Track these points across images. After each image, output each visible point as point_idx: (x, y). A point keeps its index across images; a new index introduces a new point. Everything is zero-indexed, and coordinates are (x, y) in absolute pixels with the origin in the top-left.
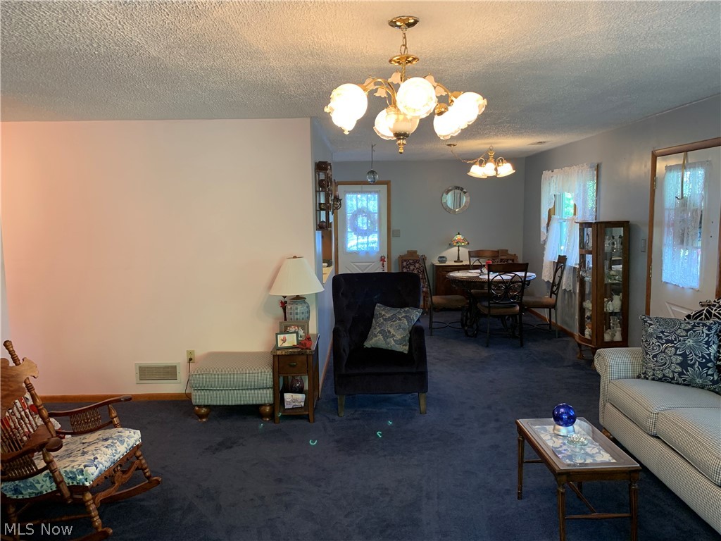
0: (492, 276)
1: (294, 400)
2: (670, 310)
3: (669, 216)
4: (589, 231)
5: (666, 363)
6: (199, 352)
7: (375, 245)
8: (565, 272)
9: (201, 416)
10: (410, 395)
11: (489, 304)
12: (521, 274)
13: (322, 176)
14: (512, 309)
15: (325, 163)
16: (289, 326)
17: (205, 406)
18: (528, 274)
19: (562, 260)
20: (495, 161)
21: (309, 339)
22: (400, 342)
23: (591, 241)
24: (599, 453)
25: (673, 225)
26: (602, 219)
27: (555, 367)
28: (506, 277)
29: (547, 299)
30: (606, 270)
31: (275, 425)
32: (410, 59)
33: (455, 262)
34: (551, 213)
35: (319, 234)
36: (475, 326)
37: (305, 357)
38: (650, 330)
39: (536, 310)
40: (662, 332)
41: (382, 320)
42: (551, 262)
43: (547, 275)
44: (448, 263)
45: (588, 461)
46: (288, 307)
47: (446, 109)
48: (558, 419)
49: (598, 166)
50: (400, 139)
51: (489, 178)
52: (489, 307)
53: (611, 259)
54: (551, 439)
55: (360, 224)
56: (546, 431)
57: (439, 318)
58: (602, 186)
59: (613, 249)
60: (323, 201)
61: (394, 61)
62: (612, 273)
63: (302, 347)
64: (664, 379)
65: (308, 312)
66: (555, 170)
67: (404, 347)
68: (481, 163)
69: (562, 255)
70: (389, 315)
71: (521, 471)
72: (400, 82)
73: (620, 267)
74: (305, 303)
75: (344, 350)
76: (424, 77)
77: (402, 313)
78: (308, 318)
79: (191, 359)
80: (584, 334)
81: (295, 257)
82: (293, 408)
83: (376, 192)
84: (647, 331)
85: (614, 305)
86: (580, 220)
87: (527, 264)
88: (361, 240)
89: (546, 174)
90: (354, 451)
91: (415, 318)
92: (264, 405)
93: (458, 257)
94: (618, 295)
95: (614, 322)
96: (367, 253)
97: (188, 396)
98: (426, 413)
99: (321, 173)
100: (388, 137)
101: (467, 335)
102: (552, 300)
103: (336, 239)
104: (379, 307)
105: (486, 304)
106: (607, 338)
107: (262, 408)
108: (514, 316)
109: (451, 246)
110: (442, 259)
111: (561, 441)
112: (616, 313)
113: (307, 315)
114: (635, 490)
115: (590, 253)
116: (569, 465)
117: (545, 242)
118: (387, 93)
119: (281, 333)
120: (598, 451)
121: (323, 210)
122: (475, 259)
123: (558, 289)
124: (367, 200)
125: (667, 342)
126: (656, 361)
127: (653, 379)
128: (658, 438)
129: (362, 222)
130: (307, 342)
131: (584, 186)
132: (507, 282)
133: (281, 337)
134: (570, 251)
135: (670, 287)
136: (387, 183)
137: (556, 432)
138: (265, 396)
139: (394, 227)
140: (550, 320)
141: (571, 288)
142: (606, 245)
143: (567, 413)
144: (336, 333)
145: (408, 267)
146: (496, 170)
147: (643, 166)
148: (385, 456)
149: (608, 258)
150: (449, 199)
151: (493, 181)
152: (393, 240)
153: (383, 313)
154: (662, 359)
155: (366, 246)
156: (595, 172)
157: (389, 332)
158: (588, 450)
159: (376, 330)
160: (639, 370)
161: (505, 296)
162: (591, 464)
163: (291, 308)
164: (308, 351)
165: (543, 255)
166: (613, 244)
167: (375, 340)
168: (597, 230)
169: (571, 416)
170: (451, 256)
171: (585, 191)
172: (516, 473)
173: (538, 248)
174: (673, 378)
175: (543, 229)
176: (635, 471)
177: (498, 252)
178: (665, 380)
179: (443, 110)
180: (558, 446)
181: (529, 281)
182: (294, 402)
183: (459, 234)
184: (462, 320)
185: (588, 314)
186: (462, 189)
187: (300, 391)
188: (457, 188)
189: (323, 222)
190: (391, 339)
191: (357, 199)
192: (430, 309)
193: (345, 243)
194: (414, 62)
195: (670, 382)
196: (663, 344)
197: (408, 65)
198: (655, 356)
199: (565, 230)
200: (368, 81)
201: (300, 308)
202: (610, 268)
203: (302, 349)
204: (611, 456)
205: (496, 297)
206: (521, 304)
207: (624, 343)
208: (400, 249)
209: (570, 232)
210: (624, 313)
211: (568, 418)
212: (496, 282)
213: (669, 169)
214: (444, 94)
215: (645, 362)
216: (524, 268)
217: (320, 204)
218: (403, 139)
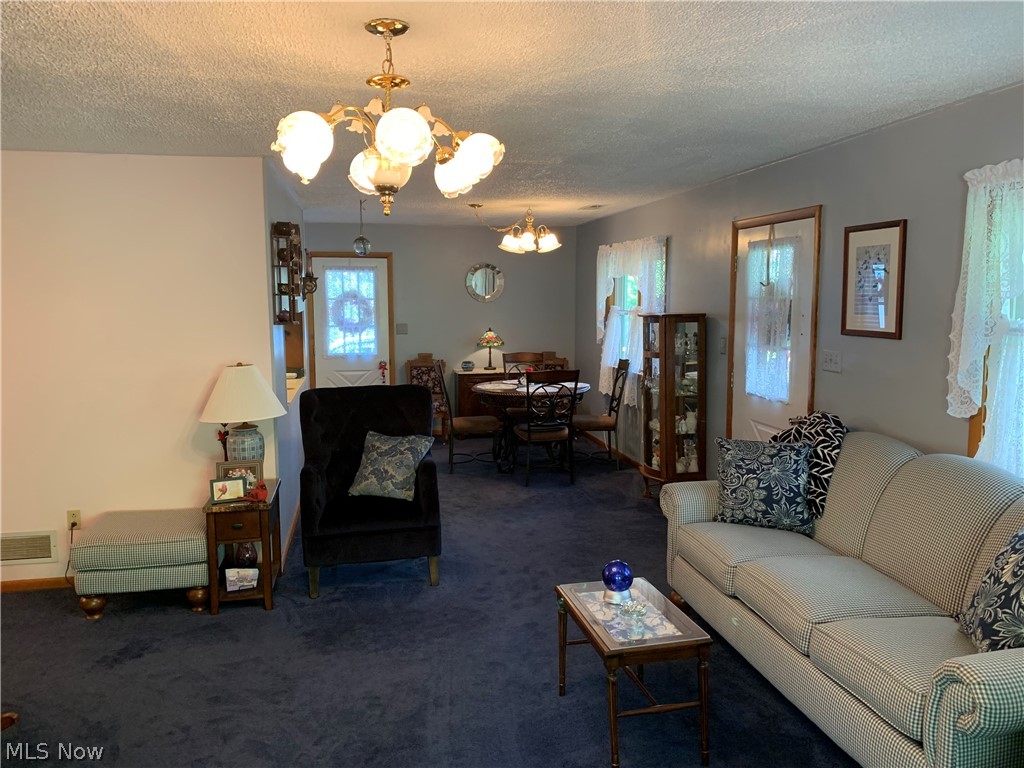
0: (533, 388)
1: (240, 578)
2: (755, 430)
3: (753, 309)
4: (656, 326)
5: (747, 500)
6: (88, 513)
7: (372, 346)
8: (627, 382)
9: (91, 612)
10: (417, 560)
11: (529, 426)
12: (570, 385)
13: (283, 244)
14: (558, 433)
15: (287, 224)
16: (232, 469)
17: (98, 596)
18: (580, 385)
19: (624, 365)
20: (535, 230)
21: (262, 487)
22: (402, 486)
23: (657, 340)
24: (662, 624)
25: (758, 319)
26: (672, 311)
27: (615, 510)
28: (551, 389)
29: (605, 418)
30: (678, 378)
31: (210, 616)
32: (397, 81)
33: (486, 369)
34: (609, 303)
35: (279, 330)
36: (511, 458)
37: (256, 515)
38: (728, 457)
39: (592, 433)
40: (742, 460)
41: (376, 455)
42: (610, 368)
43: (605, 386)
44: (475, 371)
45: (647, 637)
46: (230, 440)
47: (452, 155)
48: (610, 582)
49: (667, 240)
50: (384, 195)
51: (528, 254)
52: (529, 431)
53: (683, 364)
54: (601, 610)
55: (347, 316)
56: (594, 598)
57: (462, 449)
58: (673, 267)
59: (686, 350)
60: (285, 280)
61: (374, 82)
62: (685, 382)
63: (251, 499)
64: (745, 521)
65: (262, 447)
66: (614, 245)
67: (408, 492)
68: (516, 233)
69: (624, 358)
70: (387, 448)
71: (564, 657)
72: (381, 112)
73: (694, 375)
74: (257, 433)
75: (318, 501)
76: (416, 109)
77: (404, 444)
78: (262, 455)
79: (74, 525)
80: (650, 464)
81: (240, 365)
82: (239, 591)
83: (371, 269)
84: (723, 459)
85: (687, 424)
86: (645, 313)
87: (578, 371)
88: (350, 338)
89: (603, 249)
90: (331, 648)
91: (423, 450)
92: (194, 588)
93: (490, 363)
94: (694, 411)
95: (689, 446)
96: (359, 356)
97: (70, 581)
98: (438, 584)
99: (281, 240)
100: (370, 191)
101: (500, 471)
102: (611, 420)
103: (312, 337)
104: (371, 436)
105: (525, 426)
106: (680, 468)
107: (192, 593)
108: (562, 442)
109: (479, 346)
110: (468, 365)
111: (614, 612)
112: (689, 435)
113: (260, 451)
114: (705, 669)
115: (657, 356)
116: (622, 644)
117: (602, 341)
118: (365, 128)
119: (219, 480)
120: (659, 622)
121: (285, 294)
122: (512, 365)
123: (618, 405)
124: (358, 281)
125: (749, 471)
126: (736, 498)
127: (732, 522)
128: (736, 598)
129: (351, 313)
130: (260, 492)
131: (650, 266)
132: (552, 396)
133: (218, 485)
134: (634, 353)
135: (754, 398)
136: (387, 256)
137: (607, 599)
138: (196, 575)
139: (398, 320)
140: (610, 446)
141: (636, 403)
142: (678, 345)
143: (622, 574)
144: (305, 476)
145: (419, 377)
146: (536, 242)
147: (722, 241)
148: (376, 650)
149: (681, 363)
150: (477, 281)
151: (533, 257)
152: (398, 338)
153: (378, 444)
154: (742, 495)
155: (357, 347)
156: (664, 249)
157: (386, 472)
158: (648, 621)
159: (366, 469)
160: (715, 509)
161: (551, 416)
162: (650, 640)
163: (234, 442)
164: (261, 505)
165: (600, 359)
166: (686, 344)
167: (366, 484)
168: (665, 326)
169: (626, 577)
170: (479, 361)
171: (651, 275)
172: (556, 661)
173: (592, 349)
174: (756, 520)
175: (600, 324)
176: (704, 645)
177: (542, 355)
178: (747, 521)
179: (447, 156)
180: (609, 619)
181: (582, 394)
182: (241, 582)
183: (490, 330)
184: (494, 449)
185: (656, 437)
186: (493, 268)
187: (251, 564)
188: (488, 266)
189: (286, 311)
190: (389, 482)
191: (342, 279)
192: (449, 436)
193: (325, 344)
194: (403, 86)
195: (753, 525)
196: (743, 476)
197: (394, 89)
198: (734, 491)
199: (627, 324)
200: (335, 109)
201: (249, 442)
202: (683, 376)
203: (252, 502)
204: (677, 627)
205: (538, 418)
206: (570, 426)
207: (701, 475)
208: (409, 351)
209: (633, 327)
210: (701, 434)
211: (622, 580)
212: (538, 396)
213: (753, 245)
214: (447, 133)
215: (722, 499)
216: (574, 376)
217: (280, 285)
218: (389, 195)
